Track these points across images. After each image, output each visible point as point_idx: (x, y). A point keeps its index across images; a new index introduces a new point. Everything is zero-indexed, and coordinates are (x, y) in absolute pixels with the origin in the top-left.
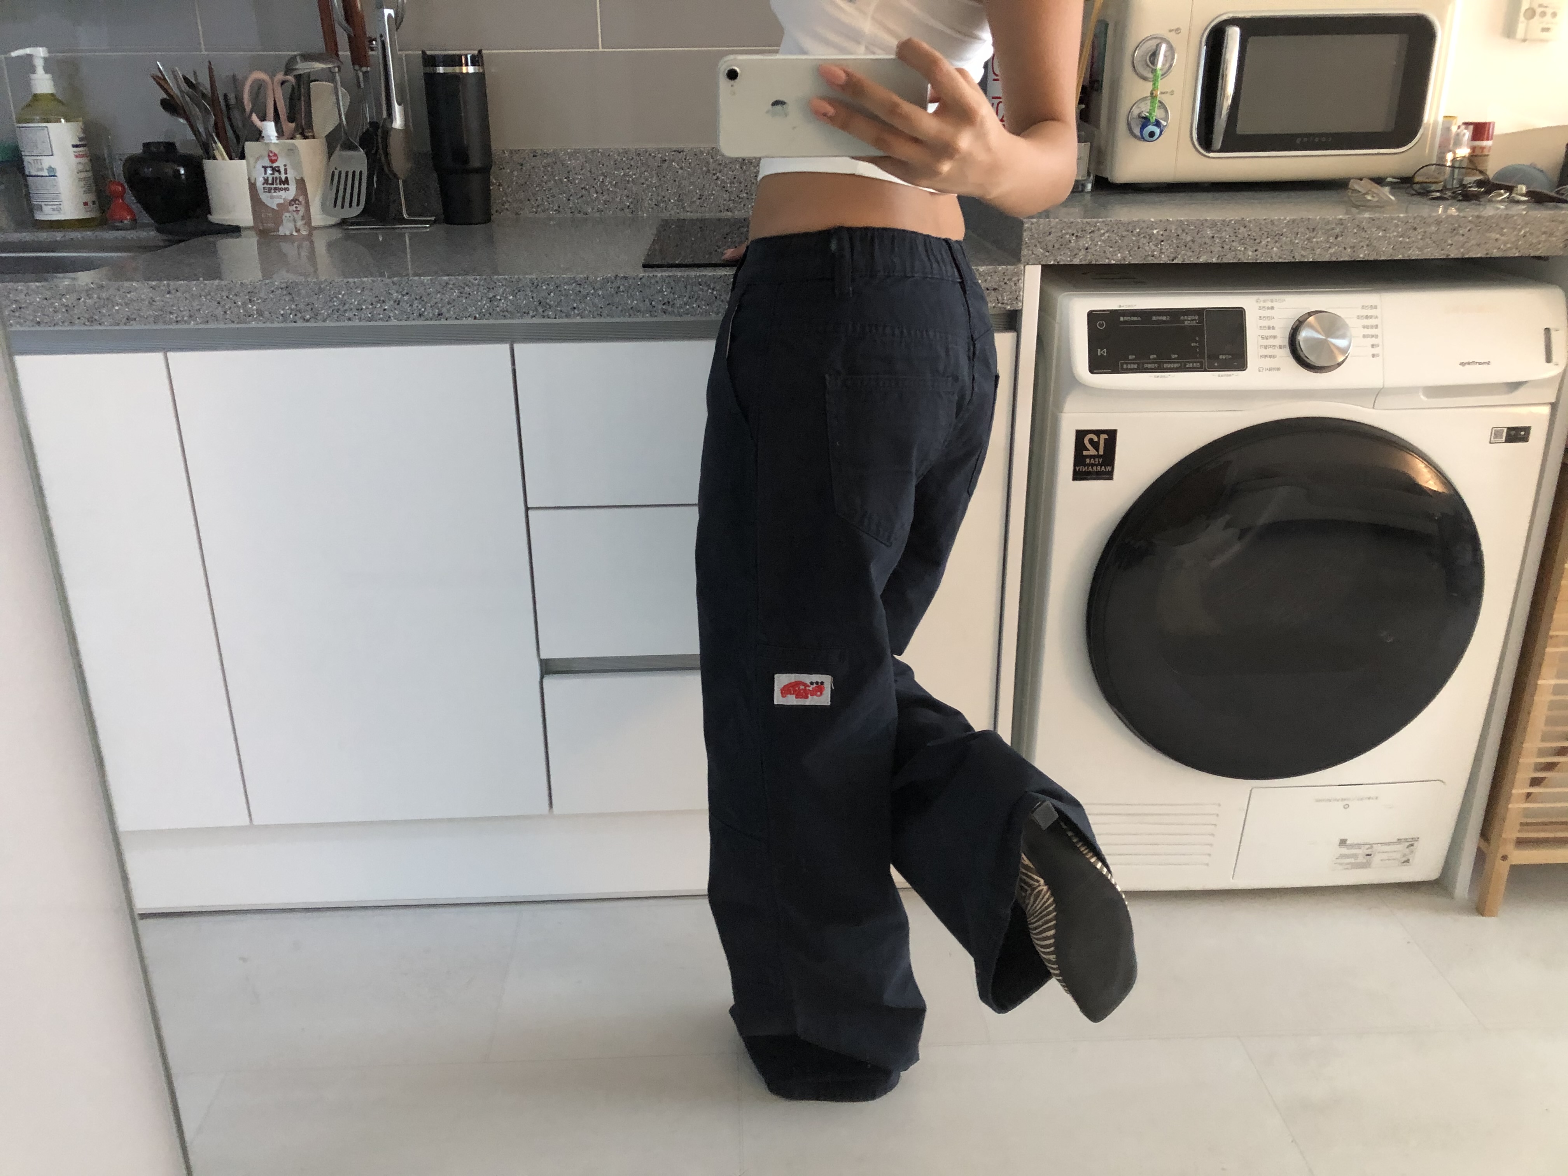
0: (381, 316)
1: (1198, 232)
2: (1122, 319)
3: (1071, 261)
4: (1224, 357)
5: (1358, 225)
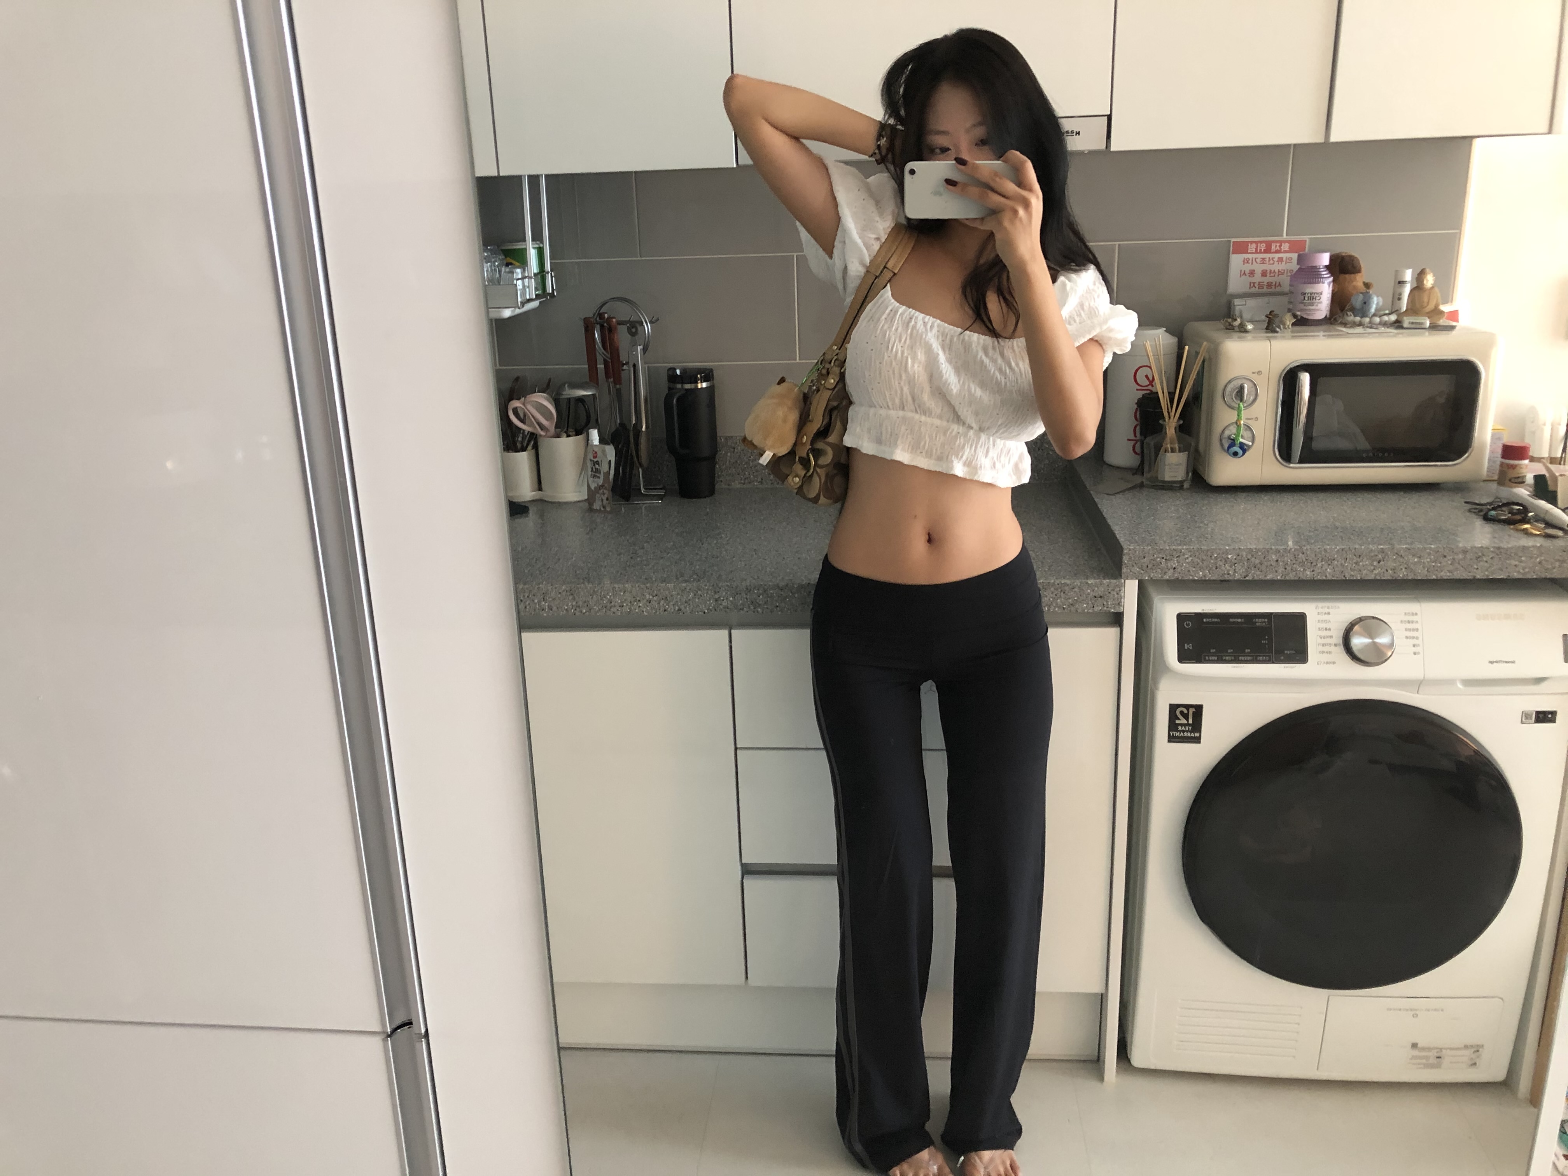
1: (1264, 558)
2: (1205, 620)
3: (1162, 577)
4: (1289, 653)
5: (1396, 553)
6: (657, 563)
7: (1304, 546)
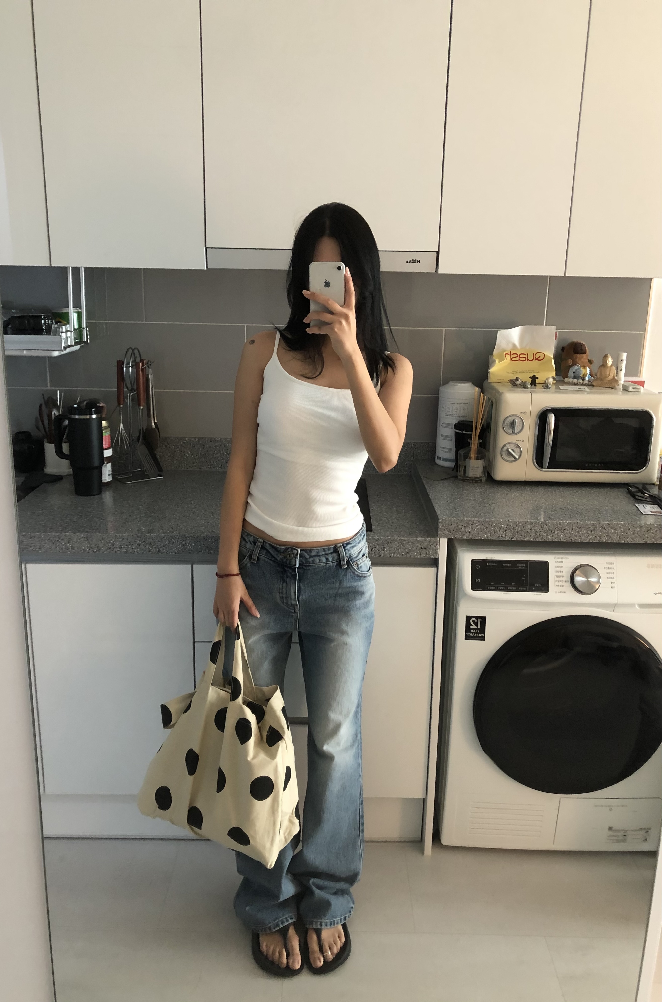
0: (131, 551)
1: (524, 527)
2: (488, 564)
3: (462, 537)
4: (537, 585)
5: (602, 527)
6: (147, 520)
7: (548, 520)
